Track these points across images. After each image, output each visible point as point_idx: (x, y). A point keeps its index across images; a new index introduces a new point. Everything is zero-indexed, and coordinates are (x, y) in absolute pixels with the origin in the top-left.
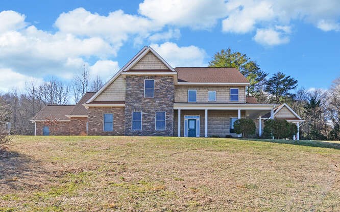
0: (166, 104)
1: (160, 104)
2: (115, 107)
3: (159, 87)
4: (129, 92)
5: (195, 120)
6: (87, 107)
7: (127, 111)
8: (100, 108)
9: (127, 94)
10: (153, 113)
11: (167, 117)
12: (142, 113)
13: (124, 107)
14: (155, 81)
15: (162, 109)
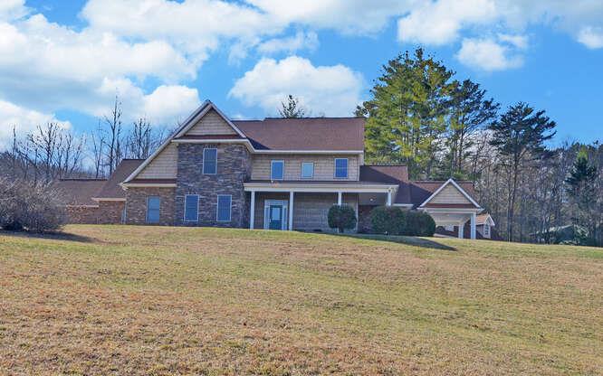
0: (233, 184)
1: (225, 184)
2: (163, 188)
3: (223, 160)
4: (183, 167)
5: (281, 207)
6: (124, 187)
7: (179, 194)
8: (142, 189)
9: (179, 170)
10: (214, 196)
11: (234, 203)
12: (200, 197)
13: (174, 188)
14: (218, 151)
15: (227, 191)
